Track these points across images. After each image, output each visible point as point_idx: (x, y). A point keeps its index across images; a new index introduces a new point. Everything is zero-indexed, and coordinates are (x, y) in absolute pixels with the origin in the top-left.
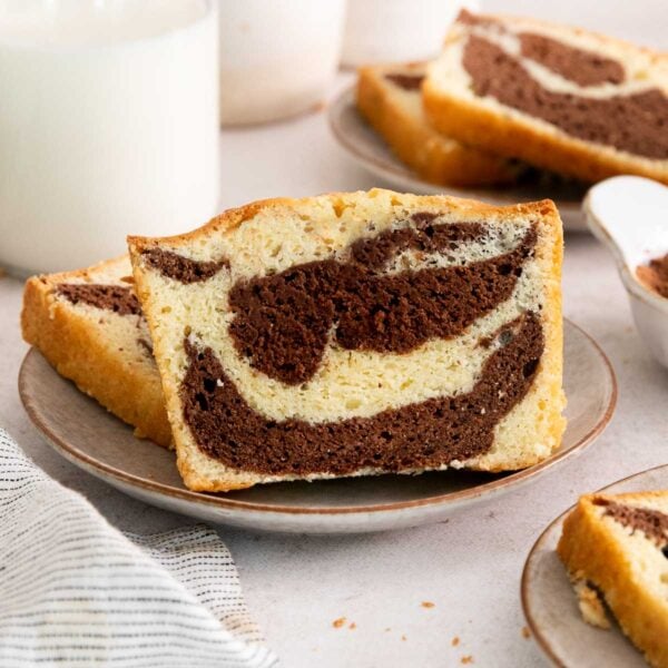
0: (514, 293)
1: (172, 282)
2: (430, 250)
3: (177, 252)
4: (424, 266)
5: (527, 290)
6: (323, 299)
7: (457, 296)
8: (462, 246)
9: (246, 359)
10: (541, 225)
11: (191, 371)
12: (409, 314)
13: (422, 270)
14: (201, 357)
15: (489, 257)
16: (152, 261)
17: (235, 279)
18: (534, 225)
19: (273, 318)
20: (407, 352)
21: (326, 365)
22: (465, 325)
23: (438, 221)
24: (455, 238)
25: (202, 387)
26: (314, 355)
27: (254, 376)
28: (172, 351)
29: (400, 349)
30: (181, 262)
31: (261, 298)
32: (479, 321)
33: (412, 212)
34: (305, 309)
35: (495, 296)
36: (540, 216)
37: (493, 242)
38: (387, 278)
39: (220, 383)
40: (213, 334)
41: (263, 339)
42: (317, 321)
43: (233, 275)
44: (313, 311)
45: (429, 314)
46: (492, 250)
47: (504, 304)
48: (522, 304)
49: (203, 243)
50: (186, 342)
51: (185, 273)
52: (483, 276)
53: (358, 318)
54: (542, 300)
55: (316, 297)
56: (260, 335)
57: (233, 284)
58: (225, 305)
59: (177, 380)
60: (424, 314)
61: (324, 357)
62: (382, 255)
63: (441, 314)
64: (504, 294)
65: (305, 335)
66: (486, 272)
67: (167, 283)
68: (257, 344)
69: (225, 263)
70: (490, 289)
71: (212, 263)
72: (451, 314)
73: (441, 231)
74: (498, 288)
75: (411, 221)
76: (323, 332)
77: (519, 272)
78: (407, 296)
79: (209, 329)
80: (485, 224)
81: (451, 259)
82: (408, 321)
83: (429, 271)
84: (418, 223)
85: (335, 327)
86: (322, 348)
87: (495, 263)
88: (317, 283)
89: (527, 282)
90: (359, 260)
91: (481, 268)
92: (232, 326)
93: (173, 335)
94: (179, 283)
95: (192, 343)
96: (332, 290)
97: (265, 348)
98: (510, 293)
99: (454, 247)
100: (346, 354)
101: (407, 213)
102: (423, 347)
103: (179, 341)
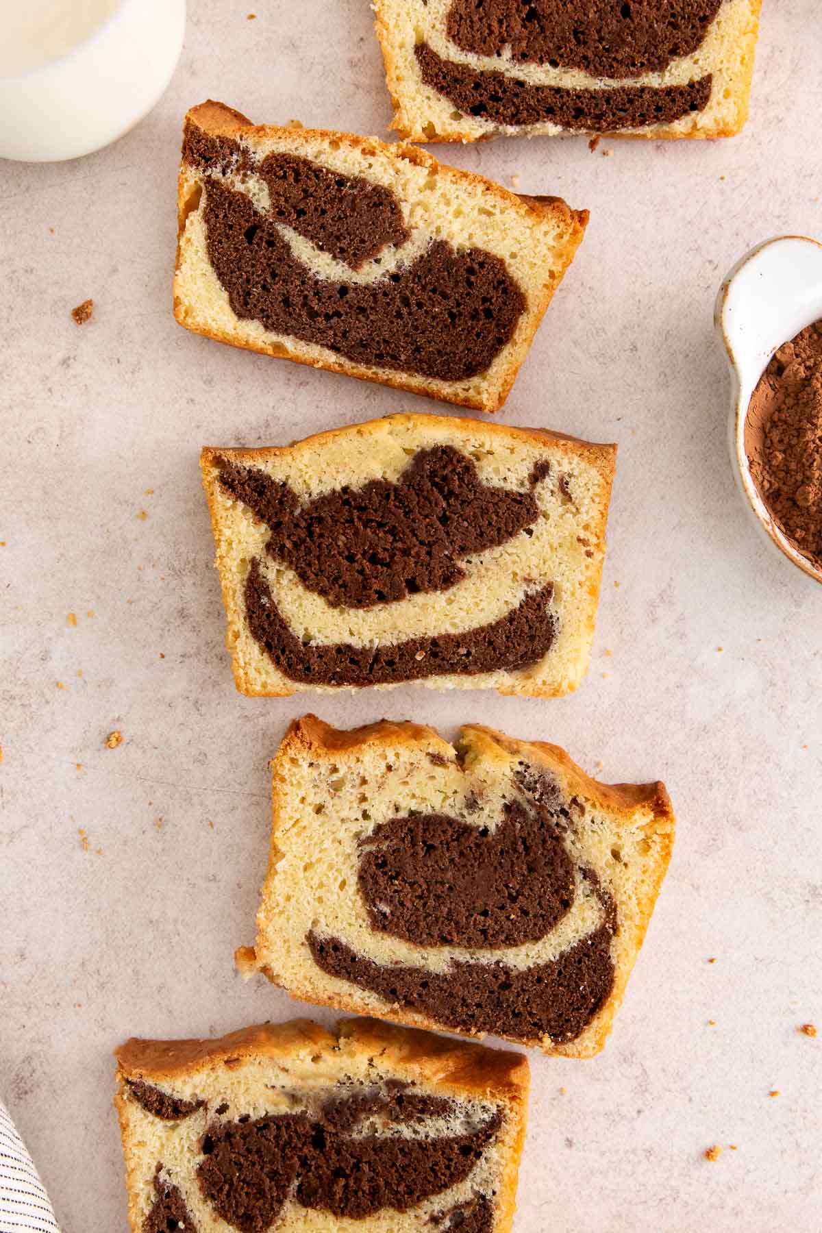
0: (471, 1176)
1: (151, 1117)
2: (396, 1119)
3: (159, 1088)
4: (388, 1134)
5: (485, 1175)
6: (289, 1154)
7: (415, 1170)
8: (429, 1122)
9: (209, 1202)
10: (507, 1111)
11: (156, 1208)
12: (369, 1181)
13: (386, 1139)
14: (168, 1195)
15: (452, 1136)
16: (135, 1093)
17: (209, 1122)
18: (500, 1111)
19: (240, 1167)
20: (360, 1219)
21: (283, 1220)
22: (419, 1200)
23: (409, 1091)
24: (422, 1111)
25: (165, 1225)
26: (272, 1209)
27: (215, 1220)
28: (142, 1186)
29: (355, 1215)
30: (162, 1098)
31: (231, 1144)
32: (432, 1198)
33: (386, 1077)
34: (272, 1162)
35: (452, 1175)
36: (507, 1103)
37: (458, 1122)
38: (352, 1141)
39: (181, 1225)
40: (182, 1175)
41: (227, 1187)
42: (280, 1175)
43: (208, 1118)
44: (279, 1166)
45: (387, 1184)
46: (455, 1127)
47: (460, 1186)
48: (476, 1188)
49: (184, 1082)
50: (156, 1178)
51: (164, 1110)
52: (443, 1153)
53: (320, 1178)
54: (497, 1186)
55: (283, 1151)
56: (225, 1182)
57: (207, 1127)
58: (196, 1147)
59: (143, 1214)
60: (382, 1183)
61: (282, 1212)
62: (351, 1119)
63: (398, 1185)
64: (459, 1175)
65: (267, 1189)
66: (447, 1151)
67: (146, 1117)
68: (221, 1190)
69: (201, 1104)
70: (448, 1167)
71: (190, 1103)
72: (407, 1186)
73: (410, 1103)
74: (456, 1168)
75: (384, 1087)
76: (285, 1186)
77: (478, 1155)
78: (369, 1162)
79: (178, 1169)
80: (453, 1101)
81: (416, 1132)
82: (366, 1188)
83: (392, 1140)
84: (389, 1090)
85: (296, 1183)
86: (281, 1202)
87: (457, 1143)
88: (286, 1137)
89: (485, 1166)
90: (329, 1120)
91: (443, 1145)
92: (201, 1168)
93: (145, 1169)
94: (157, 1120)
95: (161, 1180)
96: (300, 1146)
97: (228, 1195)
98: (467, 1175)
99: (420, 1120)
100: (303, 1211)
101: (381, 1078)
102: (377, 1215)
103: (150, 1176)
